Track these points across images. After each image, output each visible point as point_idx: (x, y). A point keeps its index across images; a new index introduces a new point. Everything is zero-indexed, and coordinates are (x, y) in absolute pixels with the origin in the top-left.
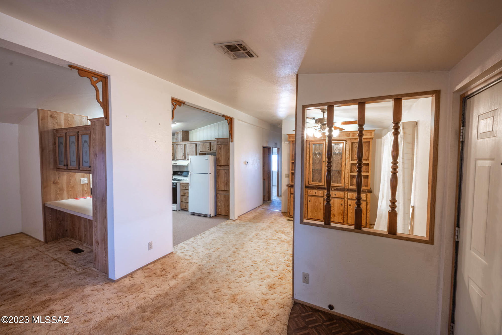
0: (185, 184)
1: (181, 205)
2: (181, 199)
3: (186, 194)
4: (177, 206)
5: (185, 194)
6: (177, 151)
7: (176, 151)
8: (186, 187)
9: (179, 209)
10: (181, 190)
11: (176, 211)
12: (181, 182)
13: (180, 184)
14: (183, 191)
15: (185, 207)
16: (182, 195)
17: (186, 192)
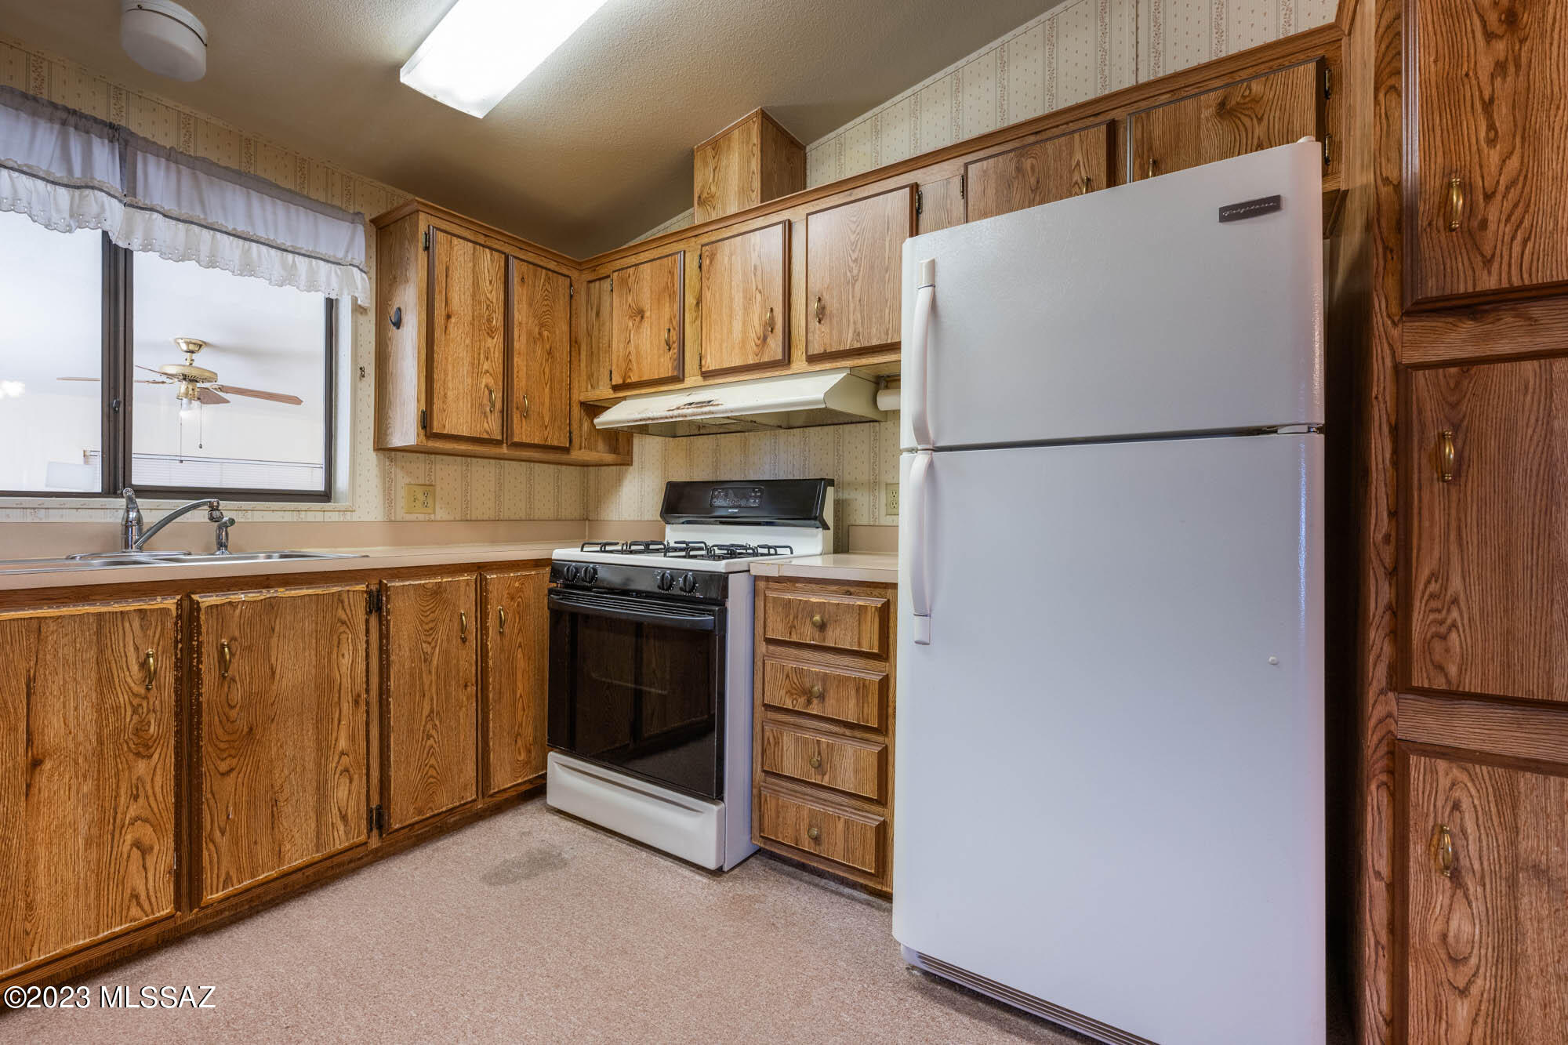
0: (813, 593)
1: (757, 801)
2: (764, 748)
3: (822, 697)
4: (722, 818)
5: (809, 695)
6: (707, 295)
7: (699, 302)
8: (822, 627)
9: (742, 845)
10: (762, 648)
11: (718, 873)
12: (762, 567)
13: (755, 593)
14: (791, 660)
15: (817, 840)
16: (768, 707)
17: (825, 678)
